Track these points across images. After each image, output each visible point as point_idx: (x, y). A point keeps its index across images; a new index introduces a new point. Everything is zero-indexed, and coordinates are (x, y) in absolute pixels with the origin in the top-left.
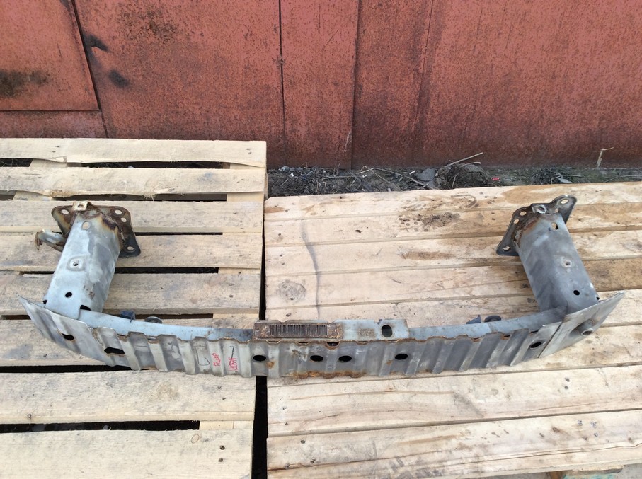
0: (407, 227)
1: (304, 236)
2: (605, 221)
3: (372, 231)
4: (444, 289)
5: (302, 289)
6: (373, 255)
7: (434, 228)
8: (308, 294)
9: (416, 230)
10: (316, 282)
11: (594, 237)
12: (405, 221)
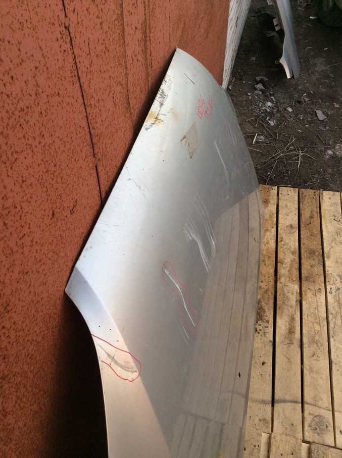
0: (263, 331)
1: (264, 402)
2: (270, 232)
3: (265, 355)
4: (321, 331)
5: (318, 417)
6: (289, 362)
7: (266, 316)
8: (323, 415)
9: (267, 327)
10: (311, 406)
11: (283, 243)
12: (256, 331)
